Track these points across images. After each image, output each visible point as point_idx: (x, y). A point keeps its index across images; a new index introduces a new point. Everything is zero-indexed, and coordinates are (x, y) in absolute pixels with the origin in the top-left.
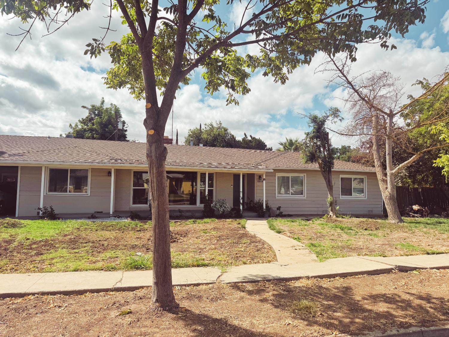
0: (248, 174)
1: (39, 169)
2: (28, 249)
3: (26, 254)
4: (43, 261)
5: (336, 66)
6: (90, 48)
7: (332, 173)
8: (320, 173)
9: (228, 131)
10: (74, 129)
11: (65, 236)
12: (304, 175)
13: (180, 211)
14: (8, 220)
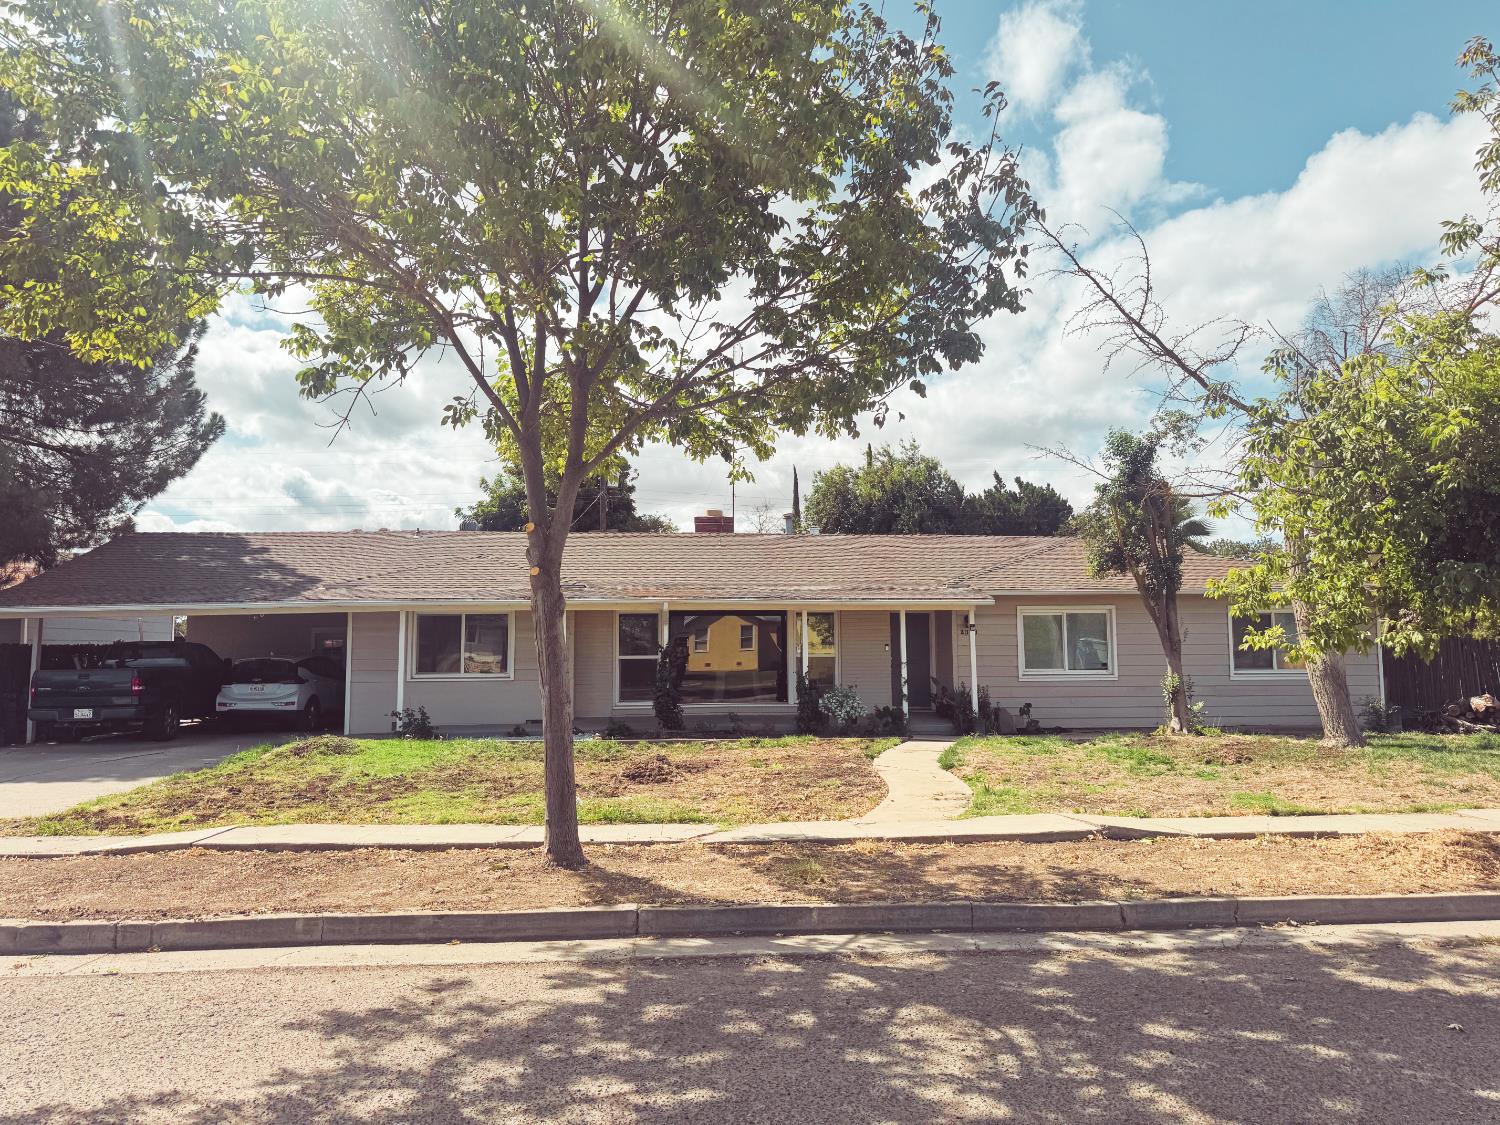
0: (936, 611)
1: (394, 617)
2: (366, 792)
3: (359, 797)
4: (390, 809)
5: (1123, 311)
6: (451, 413)
7: (1178, 602)
8: (1141, 604)
9: (941, 470)
10: (492, 492)
11: (442, 769)
12: (1110, 610)
13: (733, 717)
14: (329, 739)
